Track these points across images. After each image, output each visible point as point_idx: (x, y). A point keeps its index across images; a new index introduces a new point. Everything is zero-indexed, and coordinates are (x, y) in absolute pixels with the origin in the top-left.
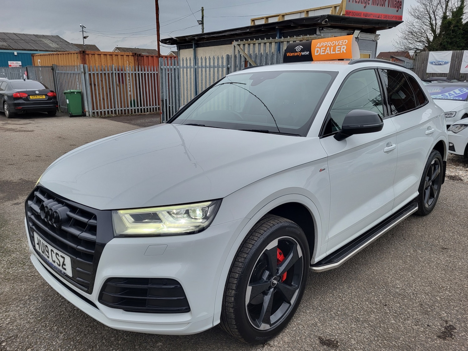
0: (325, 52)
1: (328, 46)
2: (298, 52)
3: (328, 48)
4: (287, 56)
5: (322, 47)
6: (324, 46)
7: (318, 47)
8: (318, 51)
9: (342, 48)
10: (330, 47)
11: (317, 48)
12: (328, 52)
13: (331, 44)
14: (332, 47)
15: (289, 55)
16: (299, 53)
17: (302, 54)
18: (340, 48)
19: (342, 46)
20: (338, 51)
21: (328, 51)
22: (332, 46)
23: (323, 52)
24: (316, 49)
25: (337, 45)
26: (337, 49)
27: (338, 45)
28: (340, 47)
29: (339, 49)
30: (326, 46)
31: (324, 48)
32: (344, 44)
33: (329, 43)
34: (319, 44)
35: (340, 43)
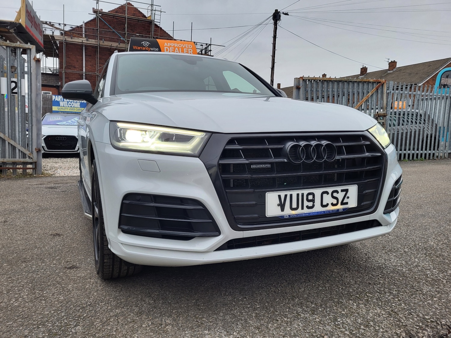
0: (174, 51)
1: (175, 46)
2: (146, 47)
3: (176, 48)
4: (134, 48)
5: (171, 46)
6: (172, 46)
7: (166, 46)
8: (167, 50)
9: (189, 51)
10: (178, 48)
11: (165, 46)
13: (178, 46)
14: (180, 49)
15: (136, 49)
16: (147, 48)
17: (151, 50)
18: (188, 50)
19: (189, 49)
21: (177, 51)
22: (180, 48)
23: (172, 51)
24: (165, 48)
25: (184, 47)
27: (185, 47)
28: (187, 49)
29: (187, 51)
30: (174, 46)
31: (173, 48)
32: (189, 47)
33: (176, 45)
34: (166, 43)
35: (186, 46)
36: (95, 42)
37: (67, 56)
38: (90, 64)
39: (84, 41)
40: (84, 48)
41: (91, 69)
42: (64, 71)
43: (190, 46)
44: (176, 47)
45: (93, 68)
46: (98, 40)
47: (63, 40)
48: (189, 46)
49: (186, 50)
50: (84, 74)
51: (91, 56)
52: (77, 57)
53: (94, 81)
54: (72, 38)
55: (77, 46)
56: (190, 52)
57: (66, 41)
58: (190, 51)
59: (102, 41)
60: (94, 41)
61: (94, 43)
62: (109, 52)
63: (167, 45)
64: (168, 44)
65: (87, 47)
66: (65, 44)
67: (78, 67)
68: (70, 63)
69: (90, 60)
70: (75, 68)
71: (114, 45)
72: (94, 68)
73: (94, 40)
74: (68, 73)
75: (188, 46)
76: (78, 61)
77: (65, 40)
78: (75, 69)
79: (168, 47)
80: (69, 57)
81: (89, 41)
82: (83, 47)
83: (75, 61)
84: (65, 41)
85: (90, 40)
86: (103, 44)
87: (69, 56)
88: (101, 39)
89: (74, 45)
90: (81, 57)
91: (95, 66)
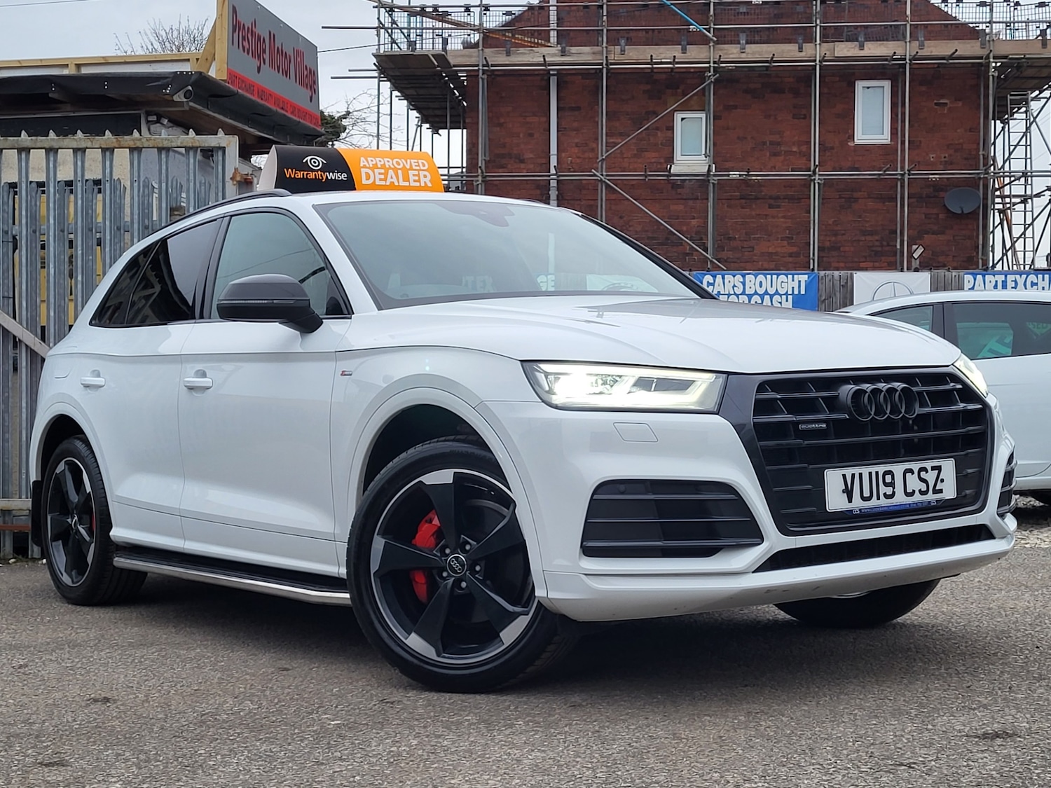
0: (385, 180)
1: (387, 167)
2: (317, 171)
3: (391, 171)
4: (287, 176)
5: (375, 166)
6: (379, 166)
7: (365, 167)
8: (368, 177)
9: (421, 176)
10: (395, 170)
11: (362, 167)
12: (392, 180)
13: (393, 164)
14: (400, 172)
15: (292, 176)
16: (319, 173)
17: (329, 178)
18: (418, 175)
20: (415, 181)
21: (392, 178)
22: (400, 169)
23: (381, 180)
24: (363, 171)
25: (408, 167)
26: (412, 178)
27: (411, 169)
28: (416, 173)
29: (417, 178)
30: (383, 167)
31: (382, 171)
32: (422, 168)
33: (388, 161)
34: (362, 159)
35: (413, 164)
36: (594, 53)
37: (493, 120)
38: (576, 141)
39: (554, 55)
40: (553, 82)
41: (578, 161)
42: (480, 178)
43: (424, 165)
44: (390, 168)
45: (586, 155)
46: (605, 45)
47: (478, 66)
48: (421, 165)
49: (414, 175)
50: (553, 183)
51: (578, 108)
52: (529, 119)
53: (592, 202)
54: (508, 54)
55: (529, 78)
56: (425, 180)
57: (487, 65)
58: (425, 176)
59: (618, 48)
60: (588, 53)
61: (589, 58)
62: (649, 87)
63: (366, 163)
64: (369, 159)
65: (564, 77)
66: (485, 77)
67: (531, 156)
68: (504, 146)
69: (575, 124)
70: (522, 161)
71: (663, 56)
72: (591, 155)
73: (587, 49)
74: (496, 185)
75: (418, 162)
76: (531, 135)
77: (485, 63)
78: (522, 166)
79: (369, 168)
80: (500, 125)
81: (571, 54)
82: (552, 78)
83: (521, 136)
84: (484, 66)
85: (574, 49)
86: (622, 57)
87: (502, 120)
88: (613, 41)
89: (520, 75)
90: (544, 119)
91: (594, 145)
